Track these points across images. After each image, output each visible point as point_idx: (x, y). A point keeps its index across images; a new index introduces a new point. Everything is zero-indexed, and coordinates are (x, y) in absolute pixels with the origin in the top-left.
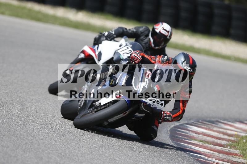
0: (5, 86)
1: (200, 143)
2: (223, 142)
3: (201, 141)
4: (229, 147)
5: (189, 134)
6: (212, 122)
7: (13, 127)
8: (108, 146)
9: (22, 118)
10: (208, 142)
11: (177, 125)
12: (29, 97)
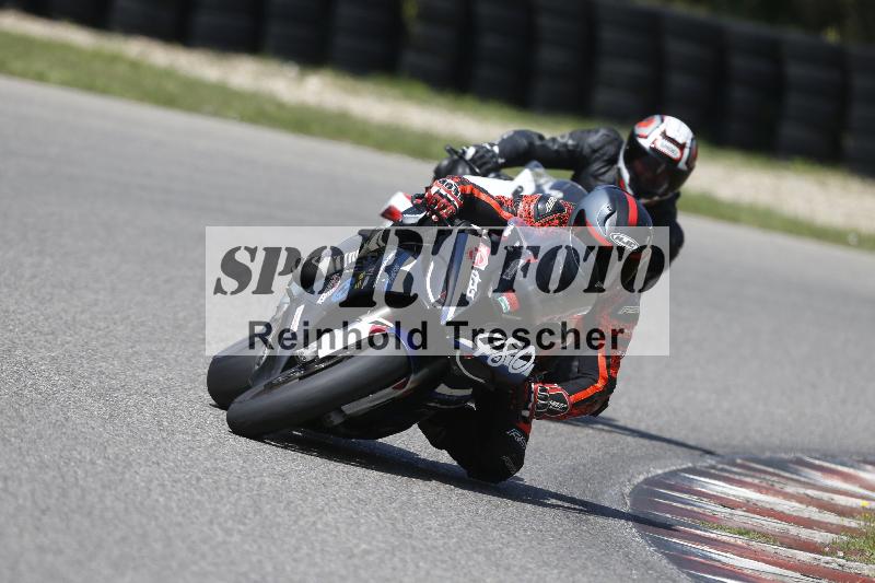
0: (48, 334)
1: (740, 541)
2: (819, 537)
3: (743, 532)
4: (841, 554)
5: (700, 507)
6: (781, 465)
7: (77, 479)
8: (414, 548)
9: (110, 450)
10: (766, 536)
11: (658, 475)
12: (133, 376)
